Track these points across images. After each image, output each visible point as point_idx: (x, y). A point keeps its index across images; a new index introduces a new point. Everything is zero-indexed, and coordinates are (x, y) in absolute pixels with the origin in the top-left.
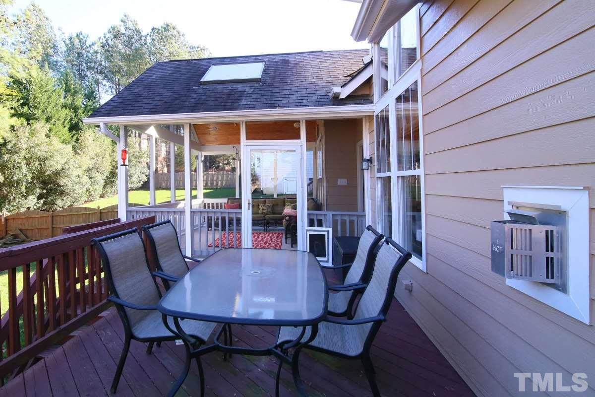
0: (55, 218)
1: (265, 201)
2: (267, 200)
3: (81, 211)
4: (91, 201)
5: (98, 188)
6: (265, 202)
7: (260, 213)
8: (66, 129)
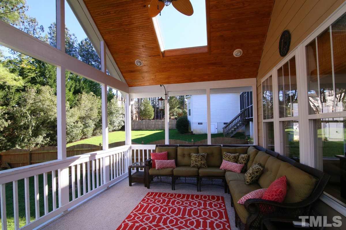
0: (33, 155)
1: (198, 149)
2: (199, 148)
3: (50, 150)
4: (86, 138)
5: (90, 130)
6: (197, 152)
7: (192, 165)
8: (71, 93)
